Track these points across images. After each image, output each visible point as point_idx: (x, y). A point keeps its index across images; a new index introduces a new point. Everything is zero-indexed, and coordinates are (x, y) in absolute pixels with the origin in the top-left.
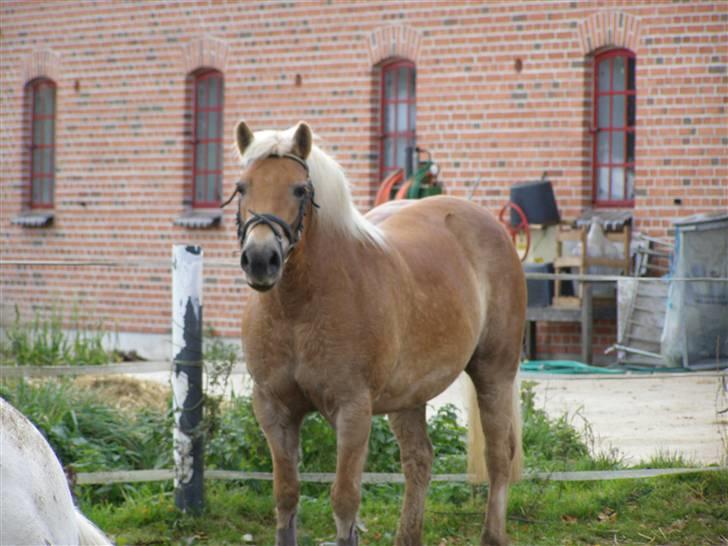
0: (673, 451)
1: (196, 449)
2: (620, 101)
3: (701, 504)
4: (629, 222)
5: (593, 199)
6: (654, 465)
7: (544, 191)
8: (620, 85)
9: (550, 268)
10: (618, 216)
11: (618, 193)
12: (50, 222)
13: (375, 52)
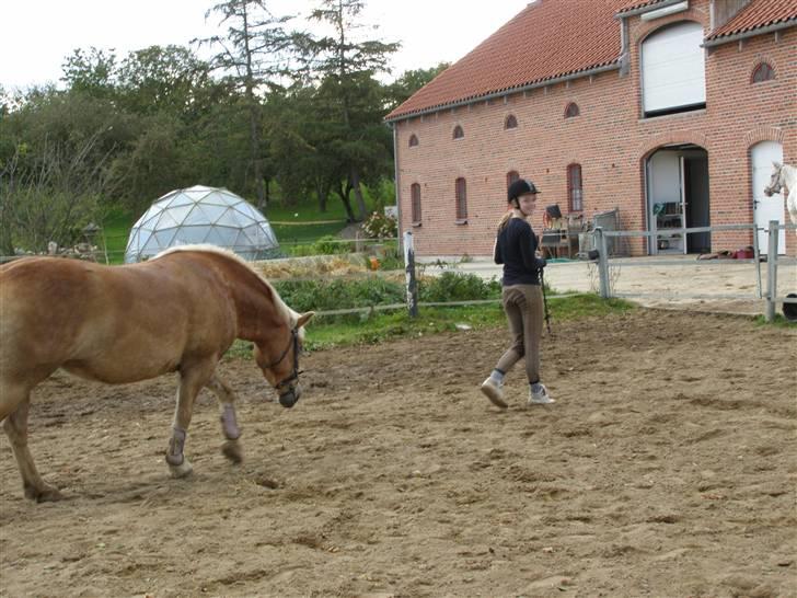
0: (574, 288)
1: (414, 297)
2: (577, 180)
3: (582, 305)
4: (582, 216)
5: (571, 210)
6: (566, 294)
7: (556, 208)
8: (577, 175)
9: (559, 232)
10: (578, 214)
11: (578, 207)
12: (420, 225)
13: (508, 170)
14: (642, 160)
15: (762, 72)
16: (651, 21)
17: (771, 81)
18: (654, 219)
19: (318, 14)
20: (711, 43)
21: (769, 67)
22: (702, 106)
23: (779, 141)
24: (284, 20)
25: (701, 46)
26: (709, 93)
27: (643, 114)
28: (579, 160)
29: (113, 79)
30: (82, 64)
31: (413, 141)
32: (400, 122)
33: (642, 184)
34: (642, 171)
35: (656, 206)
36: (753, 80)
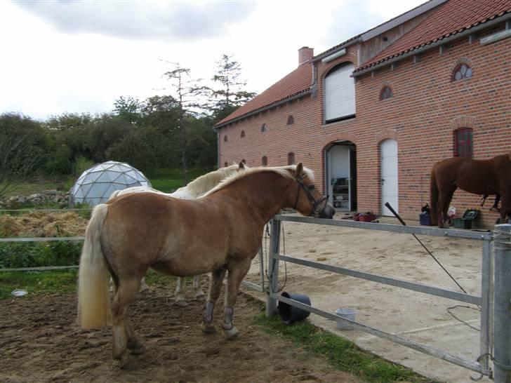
14: (323, 151)
15: (385, 93)
16: (328, 62)
17: (391, 98)
18: (331, 188)
19: (216, 78)
20: (357, 74)
21: (390, 89)
22: (353, 116)
23: (395, 139)
24: (199, 80)
25: (351, 76)
26: (358, 107)
27: (324, 122)
28: (293, 150)
29: (138, 111)
30: (123, 103)
31: (226, 139)
32: (220, 128)
33: (323, 166)
34: (323, 157)
35: (333, 180)
36: (381, 98)
